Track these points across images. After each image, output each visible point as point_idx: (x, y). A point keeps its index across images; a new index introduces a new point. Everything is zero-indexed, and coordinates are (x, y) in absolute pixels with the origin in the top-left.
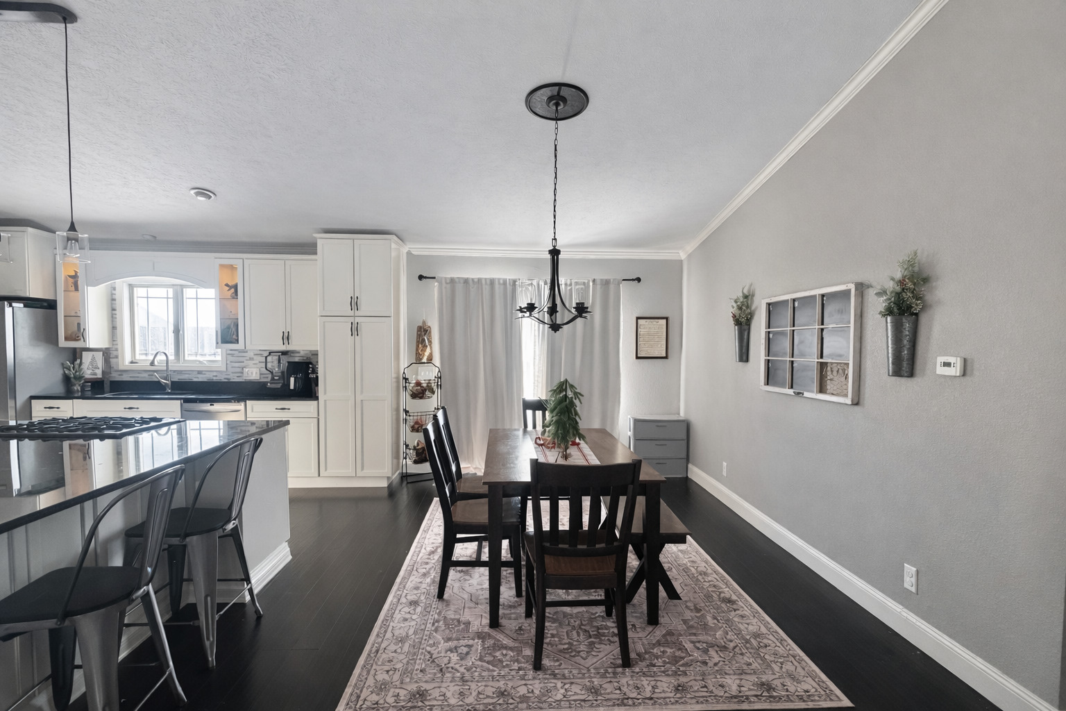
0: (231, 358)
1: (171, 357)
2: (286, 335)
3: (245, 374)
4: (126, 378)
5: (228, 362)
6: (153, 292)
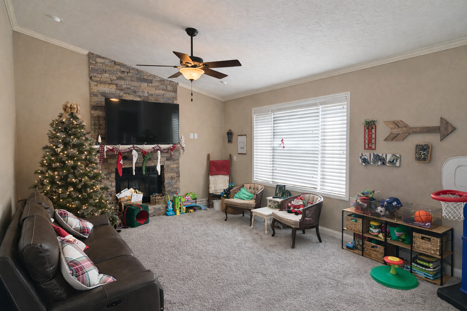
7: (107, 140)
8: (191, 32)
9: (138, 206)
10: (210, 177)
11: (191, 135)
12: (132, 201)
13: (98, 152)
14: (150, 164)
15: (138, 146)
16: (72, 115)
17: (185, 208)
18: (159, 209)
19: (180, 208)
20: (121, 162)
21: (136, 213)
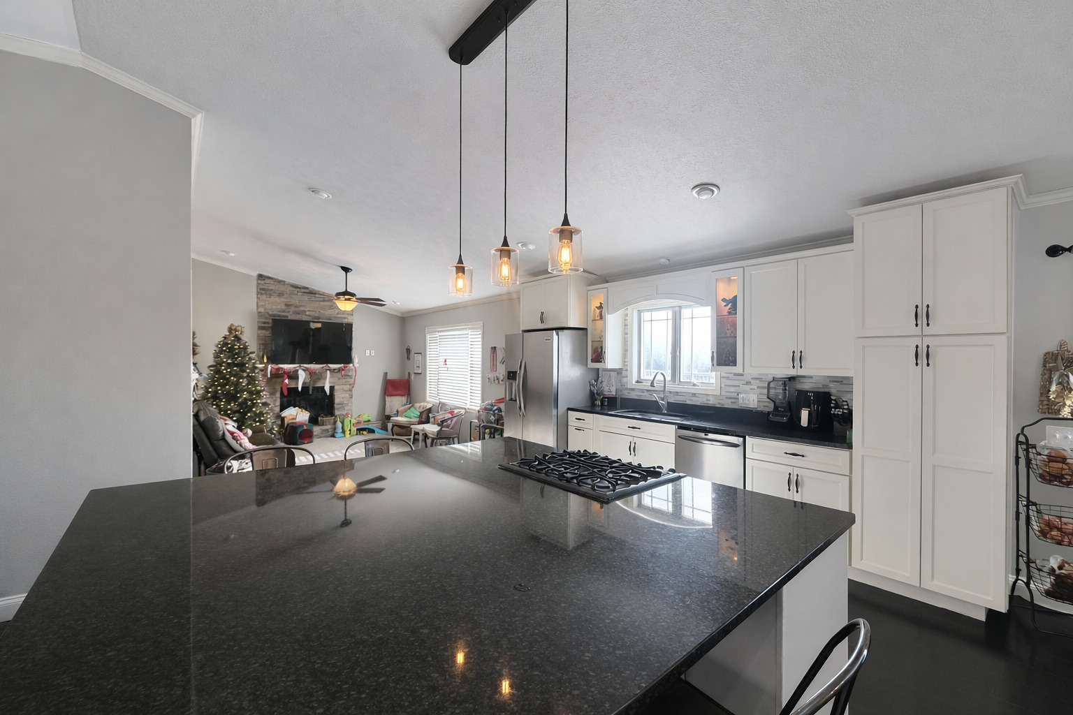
0: (726, 382)
1: (668, 378)
2: (797, 356)
3: (741, 401)
4: (633, 395)
5: (723, 386)
6: (656, 315)
7: (273, 359)
8: (346, 270)
9: (301, 425)
10: (386, 397)
11: (368, 352)
12: (298, 420)
13: (262, 370)
14: (319, 384)
15: (305, 365)
16: (238, 339)
17: (355, 429)
18: (327, 430)
19: (350, 430)
20: (287, 381)
21: (299, 431)
